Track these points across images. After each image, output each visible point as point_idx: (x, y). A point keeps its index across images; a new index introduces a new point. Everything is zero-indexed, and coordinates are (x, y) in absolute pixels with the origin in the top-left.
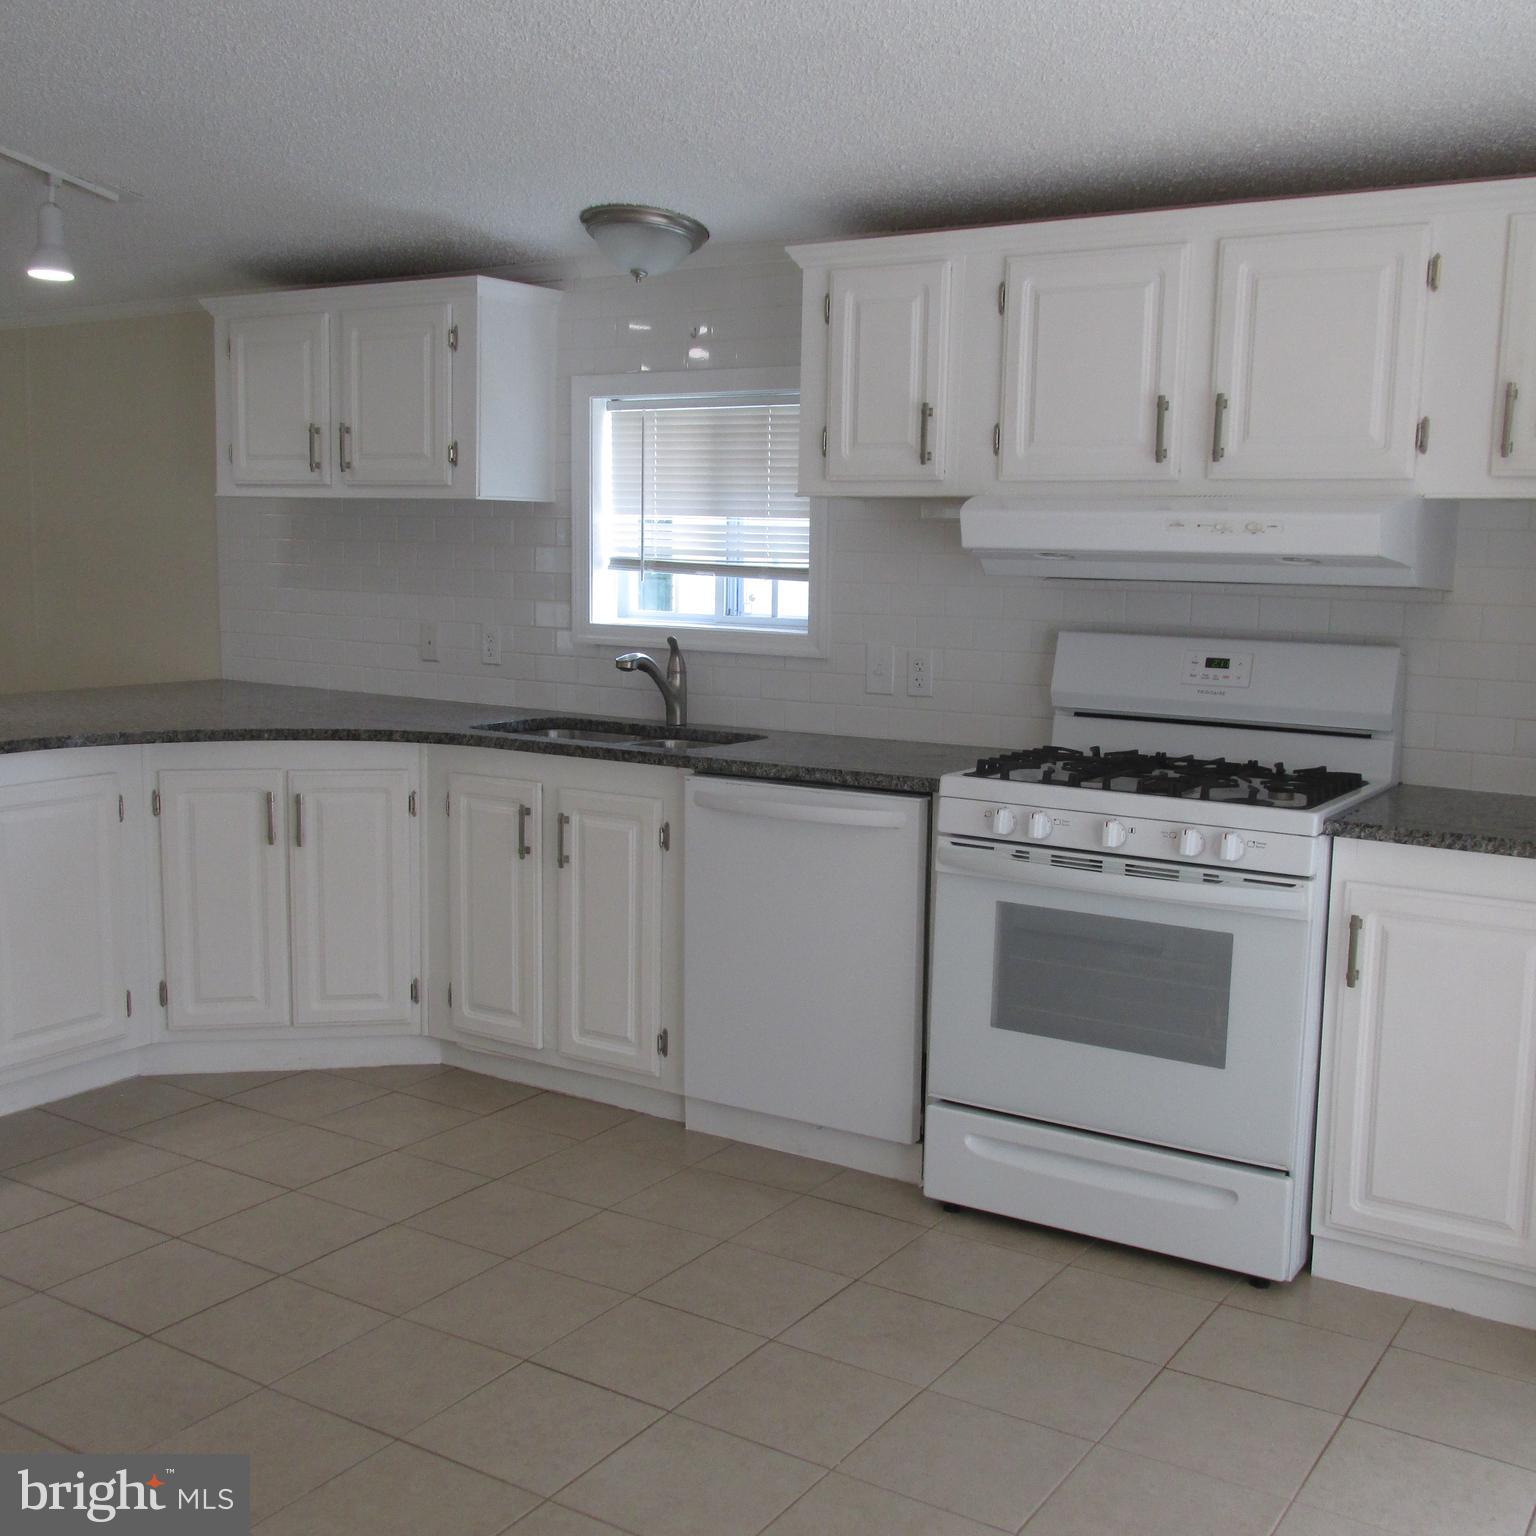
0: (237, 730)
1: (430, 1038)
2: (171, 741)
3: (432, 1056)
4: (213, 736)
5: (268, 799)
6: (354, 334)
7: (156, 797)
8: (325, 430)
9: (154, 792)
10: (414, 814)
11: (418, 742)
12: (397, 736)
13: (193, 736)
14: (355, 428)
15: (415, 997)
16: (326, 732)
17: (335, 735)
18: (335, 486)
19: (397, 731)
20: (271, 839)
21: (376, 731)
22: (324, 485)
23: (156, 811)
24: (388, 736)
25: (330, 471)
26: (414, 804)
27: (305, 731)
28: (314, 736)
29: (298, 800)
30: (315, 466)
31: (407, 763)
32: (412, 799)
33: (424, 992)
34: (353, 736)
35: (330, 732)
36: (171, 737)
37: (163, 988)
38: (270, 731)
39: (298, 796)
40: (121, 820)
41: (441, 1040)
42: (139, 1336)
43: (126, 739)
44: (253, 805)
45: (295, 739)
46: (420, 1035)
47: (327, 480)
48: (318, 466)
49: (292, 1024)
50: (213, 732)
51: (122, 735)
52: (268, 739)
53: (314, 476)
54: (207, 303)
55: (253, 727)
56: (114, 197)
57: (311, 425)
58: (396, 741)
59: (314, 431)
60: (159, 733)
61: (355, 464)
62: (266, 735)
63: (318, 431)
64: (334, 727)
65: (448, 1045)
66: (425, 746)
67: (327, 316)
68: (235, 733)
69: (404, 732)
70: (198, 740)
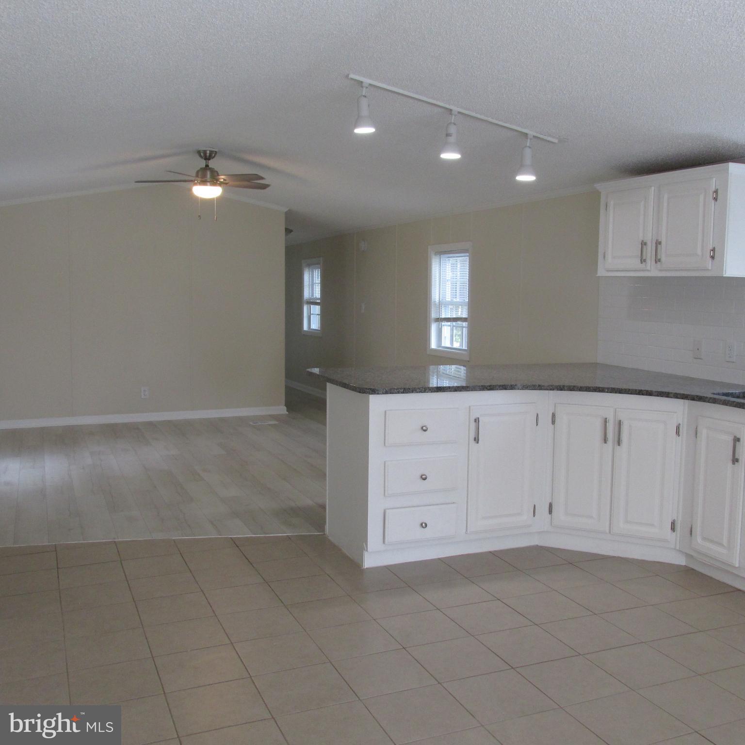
0: (592, 387)
1: (680, 551)
2: (561, 390)
3: (681, 561)
4: (581, 389)
5: (606, 421)
6: (666, 197)
7: (554, 415)
8: (649, 244)
9: (553, 413)
10: (679, 435)
11: (682, 399)
12: (672, 395)
13: (572, 388)
14: (663, 243)
15: (673, 529)
16: (636, 390)
17: (640, 392)
18: (652, 271)
19: (671, 393)
20: (605, 440)
21: (661, 392)
22: (648, 270)
23: (553, 422)
24: (666, 395)
25: (650, 263)
26: (679, 429)
27: (626, 390)
28: (630, 392)
29: (620, 423)
30: (643, 261)
31: (678, 409)
32: (678, 428)
33: (678, 527)
34: (649, 393)
35: (638, 391)
36: (561, 388)
37: (551, 505)
38: (608, 389)
39: (620, 421)
40: (537, 425)
41: (686, 553)
42: (511, 668)
43: (540, 387)
44: (598, 424)
45: (620, 393)
46: (675, 549)
47: (648, 268)
48: (645, 261)
49: (610, 532)
50: (581, 387)
51: (539, 386)
52: (607, 392)
53: (643, 266)
54: (598, 186)
55: (600, 386)
56: (556, 141)
57: (643, 241)
58: (671, 398)
59: (644, 244)
60: (556, 386)
61: (663, 259)
62: (606, 390)
63: (646, 244)
64: (640, 389)
65: (688, 556)
66: (686, 401)
67: (653, 188)
68: (591, 388)
69: (676, 393)
70: (574, 390)
